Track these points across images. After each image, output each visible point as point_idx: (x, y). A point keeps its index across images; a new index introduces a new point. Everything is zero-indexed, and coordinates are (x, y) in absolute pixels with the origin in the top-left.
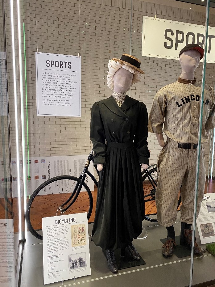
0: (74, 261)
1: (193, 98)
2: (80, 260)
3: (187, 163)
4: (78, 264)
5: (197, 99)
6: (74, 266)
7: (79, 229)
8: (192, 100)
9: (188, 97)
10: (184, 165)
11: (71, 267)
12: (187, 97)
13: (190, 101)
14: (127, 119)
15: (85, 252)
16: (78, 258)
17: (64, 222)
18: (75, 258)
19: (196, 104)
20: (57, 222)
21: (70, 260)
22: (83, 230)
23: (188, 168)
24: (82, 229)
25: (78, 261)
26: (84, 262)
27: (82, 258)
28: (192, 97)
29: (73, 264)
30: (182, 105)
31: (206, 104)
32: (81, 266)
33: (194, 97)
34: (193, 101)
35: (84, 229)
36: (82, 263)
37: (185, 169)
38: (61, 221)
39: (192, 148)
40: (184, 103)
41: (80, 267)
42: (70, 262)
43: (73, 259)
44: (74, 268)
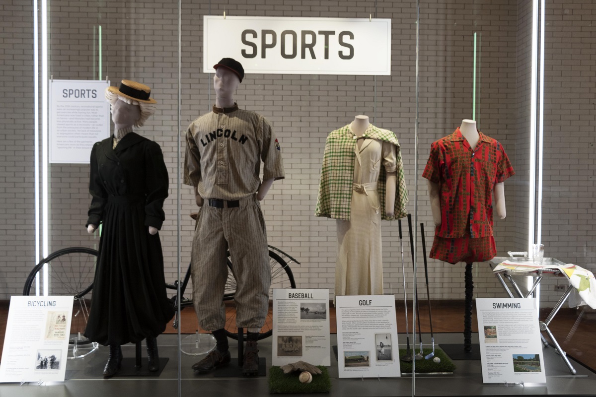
0: (43, 358)
1: (219, 134)
2: (53, 359)
3: (222, 230)
4: (49, 364)
5: (227, 134)
6: (43, 365)
7: (59, 317)
8: (218, 136)
9: (214, 132)
10: (217, 233)
11: (38, 366)
12: (212, 133)
13: (215, 139)
14: (118, 163)
15: (61, 350)
16: (51, 356)
17: (39, 304)
18: (47, 355)
19: (224, 143)
20: (29, 304)
21: (39, 357)
22: (64, 320)
23: (225, 236)
24: (62, 318)
25: (49, 360)
26: (58, 364)
27: (56, 357)
28: (219, 132)
29: (42, 362)
30: (206, 144)
31: (240, 141)
32: (52, 368)
33: (221, 133)
34: (219, 138)
35: (65, 318)
36: (54, 363)
37: (219, 238)
38: (36, 304)
39: (225, 206)
40: (209, 141)
41: (50, 369)
42: (38, 359)
43: (43, 357)
44: (42, 368)
